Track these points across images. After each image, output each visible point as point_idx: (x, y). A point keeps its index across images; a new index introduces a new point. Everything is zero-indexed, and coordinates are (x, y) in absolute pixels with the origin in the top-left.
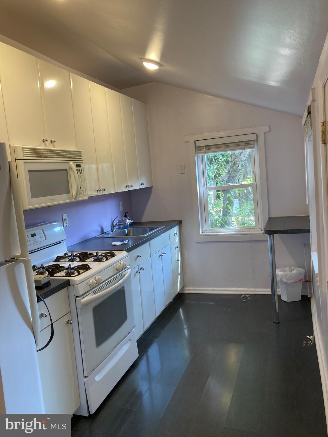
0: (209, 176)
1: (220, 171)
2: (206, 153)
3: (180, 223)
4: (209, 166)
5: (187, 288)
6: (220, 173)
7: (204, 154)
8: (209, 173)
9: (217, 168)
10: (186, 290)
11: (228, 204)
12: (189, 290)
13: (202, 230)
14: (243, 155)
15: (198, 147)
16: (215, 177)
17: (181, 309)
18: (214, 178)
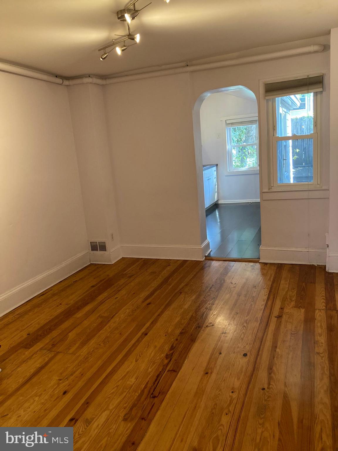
0: (233, 140)
1: (242, 136)
2: (231, 127)
3: (217, 165)
4: (233, 133)
5: (220, 201)
6: (241, 138)
7: (230, 128)
8: (233, 138)
9: (239, 134)
10: (219, 202)
11: (244, 156)
12: (221, 202)
13: (229, 169)
14: (253, 127)
15: (228, 123)
16: (238, 141)
17: (217, 210)
18: (236, 142)
